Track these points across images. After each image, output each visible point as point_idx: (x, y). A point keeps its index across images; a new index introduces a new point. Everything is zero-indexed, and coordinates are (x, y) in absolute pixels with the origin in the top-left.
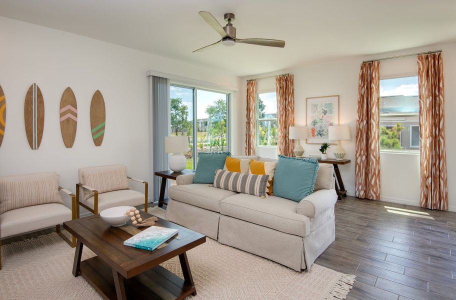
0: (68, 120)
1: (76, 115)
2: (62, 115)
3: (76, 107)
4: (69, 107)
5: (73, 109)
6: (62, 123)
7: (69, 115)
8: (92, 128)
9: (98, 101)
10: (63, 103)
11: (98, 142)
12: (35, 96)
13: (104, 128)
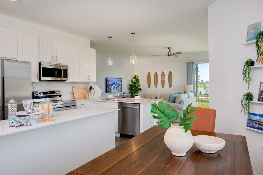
0: (163, 80)
1: (165, 79)
2: (161, 79)
3: (165, 77)
4: (163, 77)
5: (164, 77)
6: (161, 81)
7: (163, 79)
8: (169, 82)
9: (170, 73)
10: (162, 76)
11: (170, 86)
12: (156, 74)
13: (172, 82)
